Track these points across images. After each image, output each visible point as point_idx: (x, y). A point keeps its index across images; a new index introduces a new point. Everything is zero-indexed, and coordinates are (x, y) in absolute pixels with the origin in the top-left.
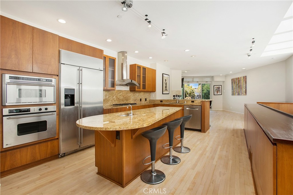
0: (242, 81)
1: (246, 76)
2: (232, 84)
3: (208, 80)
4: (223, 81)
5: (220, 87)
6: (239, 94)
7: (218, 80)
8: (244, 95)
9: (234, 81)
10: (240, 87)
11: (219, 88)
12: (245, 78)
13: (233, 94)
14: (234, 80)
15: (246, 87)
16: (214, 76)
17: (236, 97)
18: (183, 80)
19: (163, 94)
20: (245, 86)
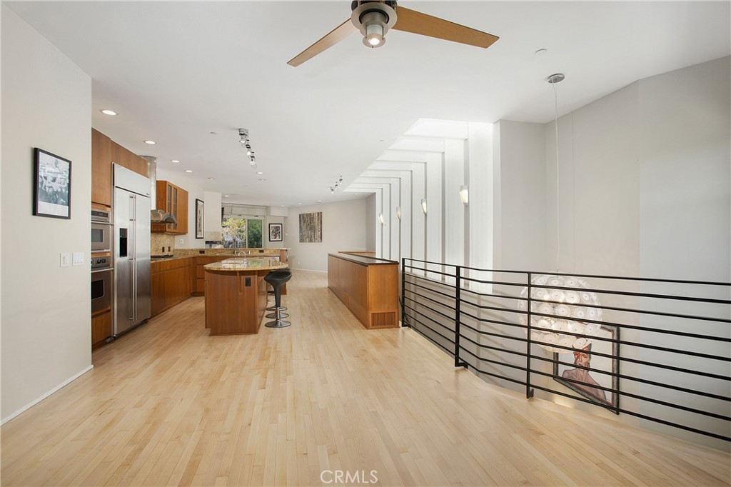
0: (316, 220)
2: (300, 223)
3: (259, 212)
4: (285, 217)
5: (279, 227)
6: (311, 241)
7: (277, 214)
8: (318, 242)
9: (303, 218)
10: (312, 228)
11: (277, 228)
12: (320, 214)
13: (302, 240)
14: (304, 216)
15: (321, 230)
16: (270, 207)
17: (307, 246)
18: (223, 209)
19: (196, 238)
20: (319, 227)
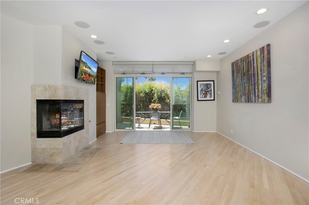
0: (258, 63)
1: (269, 45)
2: (233, 75)
3: (186, 69)
4: (217, 72)
6: (249, 100)
8: (263, 102)
9: (237, 66)
10: (251, 80)
11: (208, 86)
12: (266, 52)
13: (236, 100)
14: (237, 63)
15: (269, 78)
20: (265, 74)
